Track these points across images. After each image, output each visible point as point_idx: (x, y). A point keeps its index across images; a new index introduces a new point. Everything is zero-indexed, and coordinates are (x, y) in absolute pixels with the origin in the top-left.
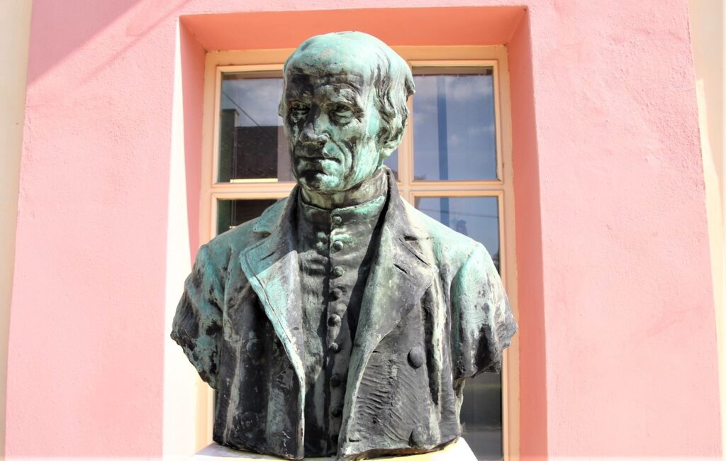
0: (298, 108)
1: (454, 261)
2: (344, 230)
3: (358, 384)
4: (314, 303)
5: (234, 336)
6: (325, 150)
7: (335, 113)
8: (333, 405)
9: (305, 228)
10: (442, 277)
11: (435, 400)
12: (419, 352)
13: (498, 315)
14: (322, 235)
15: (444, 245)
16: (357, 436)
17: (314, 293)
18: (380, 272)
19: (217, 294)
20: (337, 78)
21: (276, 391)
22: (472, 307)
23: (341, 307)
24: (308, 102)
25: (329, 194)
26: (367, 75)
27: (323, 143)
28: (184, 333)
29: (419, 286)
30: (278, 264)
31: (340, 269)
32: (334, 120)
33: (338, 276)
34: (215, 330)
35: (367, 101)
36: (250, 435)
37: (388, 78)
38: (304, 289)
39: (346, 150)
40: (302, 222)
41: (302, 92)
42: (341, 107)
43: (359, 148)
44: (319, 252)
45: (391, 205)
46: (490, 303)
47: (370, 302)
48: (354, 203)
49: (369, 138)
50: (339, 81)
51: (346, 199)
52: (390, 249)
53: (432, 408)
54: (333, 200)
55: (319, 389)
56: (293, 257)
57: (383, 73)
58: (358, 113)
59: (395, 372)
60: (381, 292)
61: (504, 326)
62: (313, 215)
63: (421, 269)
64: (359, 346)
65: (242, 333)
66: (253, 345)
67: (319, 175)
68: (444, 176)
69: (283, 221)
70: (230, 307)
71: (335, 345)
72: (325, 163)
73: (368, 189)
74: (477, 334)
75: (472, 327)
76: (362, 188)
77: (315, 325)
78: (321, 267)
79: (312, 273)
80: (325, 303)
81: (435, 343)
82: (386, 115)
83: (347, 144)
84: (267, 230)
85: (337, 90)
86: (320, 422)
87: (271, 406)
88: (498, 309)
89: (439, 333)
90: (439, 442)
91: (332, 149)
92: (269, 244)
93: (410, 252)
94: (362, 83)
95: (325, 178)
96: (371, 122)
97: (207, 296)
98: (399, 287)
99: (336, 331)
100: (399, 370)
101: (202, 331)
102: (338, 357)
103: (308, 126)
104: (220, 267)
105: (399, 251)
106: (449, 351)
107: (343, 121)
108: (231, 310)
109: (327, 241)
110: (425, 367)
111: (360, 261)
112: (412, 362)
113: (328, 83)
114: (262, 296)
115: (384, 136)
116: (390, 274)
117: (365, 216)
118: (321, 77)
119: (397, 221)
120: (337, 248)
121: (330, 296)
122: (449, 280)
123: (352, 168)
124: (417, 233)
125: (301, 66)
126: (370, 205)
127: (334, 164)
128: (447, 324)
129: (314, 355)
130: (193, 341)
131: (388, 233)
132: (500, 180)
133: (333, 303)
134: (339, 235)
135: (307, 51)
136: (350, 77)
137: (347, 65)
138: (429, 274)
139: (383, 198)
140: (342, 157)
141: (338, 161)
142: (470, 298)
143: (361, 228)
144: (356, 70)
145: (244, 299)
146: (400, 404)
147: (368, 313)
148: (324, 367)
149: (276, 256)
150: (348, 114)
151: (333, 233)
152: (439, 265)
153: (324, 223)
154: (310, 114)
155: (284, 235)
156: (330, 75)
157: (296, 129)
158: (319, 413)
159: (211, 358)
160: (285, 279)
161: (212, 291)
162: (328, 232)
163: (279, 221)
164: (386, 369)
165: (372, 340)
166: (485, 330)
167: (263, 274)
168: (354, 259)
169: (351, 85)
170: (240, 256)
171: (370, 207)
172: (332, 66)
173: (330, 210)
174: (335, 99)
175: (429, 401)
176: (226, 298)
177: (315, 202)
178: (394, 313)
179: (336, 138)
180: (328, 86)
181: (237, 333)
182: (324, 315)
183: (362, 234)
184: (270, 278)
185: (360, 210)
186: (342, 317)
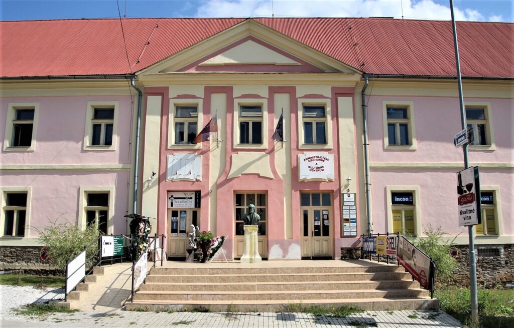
3: (252, 221)
7: (251, 209)
18: (253, 216)
29: (255, 217)
34: (245, 219)
35: (253, 209)
39: (252, 211)
47: (253, 218)
48: (252, 213)
78: (250, 216)
110: (255, 221)
131: (254, 214)
142: (258, 218)
148: (250, 221)
153: (250, 214)
186: (251, 218)
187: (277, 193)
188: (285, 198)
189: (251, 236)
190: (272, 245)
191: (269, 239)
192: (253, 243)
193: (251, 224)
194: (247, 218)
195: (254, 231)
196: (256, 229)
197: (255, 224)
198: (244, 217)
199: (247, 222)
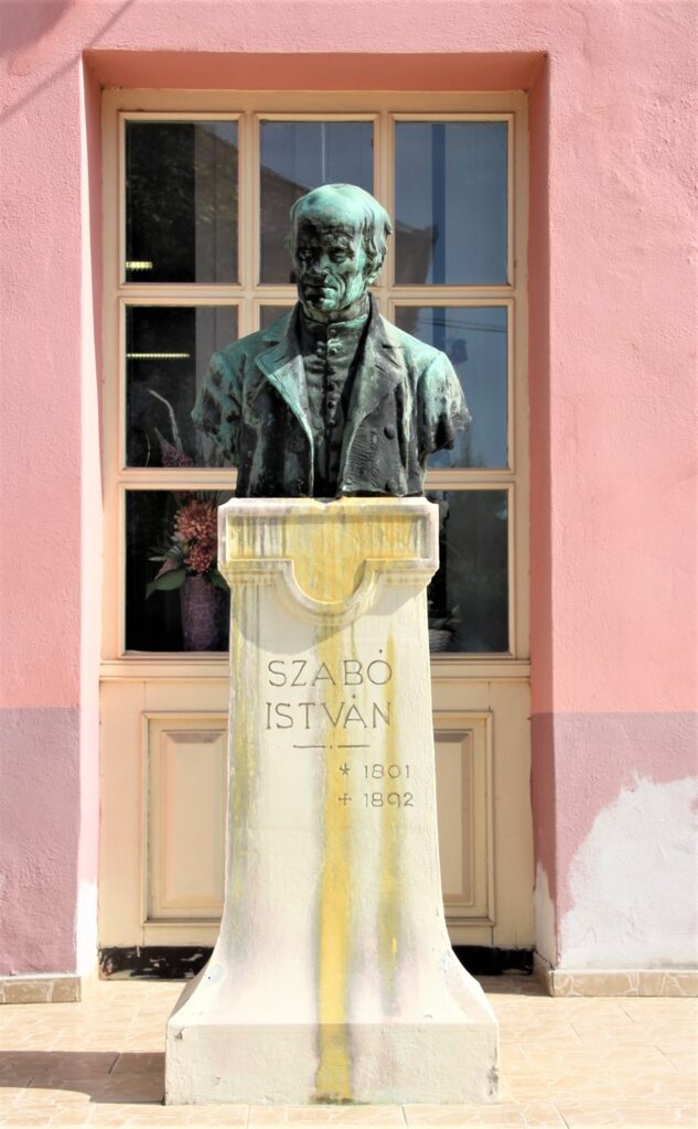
0: (305, 248)
1: (420, 365)
2: (337, 340)
3: (351, 444)
4: (316, 393)
5: (254, 420)
6: (326, 281)
7: (334, 254)
8: (332, 462)
9: (307, 338)
10: (411, 376)
11: (404, 464)
12: (392, 427)
13: (454, 406)
14: (321, 343)
15: (413, 353)
16: (349, 481)
17: (316, 386)
18: (365, 370)
19: (235, 391)
20: (337, 229)
21: (291, 454)
22: (433, 399)
23: (337, 395)
24: (315, 245)
25: (327, 313)
26: (357, 226)
27: (325, 276)
28: (209, 421)
29: (393, 380)
30: (289, 365)
31: (335, 368)
32: (333, 259)
33: (333, 373)
34: (235, 419)
35: (357, 246)
36: (272, 487)
37: (372, 227)
38: (309, 383)
39: (341, 281)
40: (305, 334)
41: (311, 238)
42: (338, 250)
43: (351, 279)
44: (319, 356)
45: (373, 322)
46: (447, 397)
47: (358, 391)
48: (345, 319)
49: (358, 272)
50: (338, 231)
51: (339, 316)
52: (372, 354)
53: (402, 469)
54: (329, 317)
55: (322, 452)
56: (299, 360)
57: (368, 224)
58: (351, 254)
59: (375, 440)
60: (365, 384)
61: (458, 416)
62: (314, 328)
63: (394, 369)
64: (350, 420)
65: (262, 416)
66: (273, 423)
67: (322, 299)
68: (439, 278)
69: (289, 332)
70: (249, 398)
71: (333, 421)
72: (327, 290)
73: (356, 309)
74: (436, 420)
75: (433, 413)
76: (351, 309)
77: (318, 408)
78: (321, 367)
79: (314, 371)
80: (325, 392)
81: (404, 423)
82: (370, 255)
83: (342, 277)
84: (275, 339)
85: (336, 238)
86: (323, 475)
87: (288, 465)
88: (454, 403)
89: (407, 416)
90: (406, 493)
91: (331, 280)
92: (279, 350)
93: (386, 357)
94: (354, 232)
95: (326, 301)
96: (360, 259)
97: (227, 392)
98: (378, 381)
99: (333, 412)
100: (378, 438)
101: (223, 419)
102: (335, 430)
103: (314, 262)
104: (237, 369)
105: (378, 356)
106: (415, 431)
107: (340, 260)
108: (251, 402)
109: (325, 348)
110: (396, 440)
111: (350, 363)
112: (388, 435)
113: (330, 233)
114: (279, 387)
115: (368, 269)
116: (371, 372)
117: (353, 330)
118: (325, 228)
119: (377, 333)
120: (333, 353)
121: (328, 387)
122: (416, 379)
123: (345, 294)
124: (392, 343)
125: (310, 218)
126: (357, 321)
127: (332, 291)
128: (413, 412)
129: (317, 429)
130: (217, 426)
131: (371, 343)
132: (509, 285)
133: (330, 393)
134: (334, 344)
135: (314, 207)
136: (346, 229)
137: (344, 220)
138: (400, 373)
139: (366, 316)
140: (339, 286)
141: (335, 288)
142: (432, 391)
143: (350, 339)
144: (350, 223)
145: (261, 391)
146: (379, 461)
147: (357, 397)
148: (325, 437)
149: (286, 359)
150: (343, 254)
151: (330, 341)
152: (408, 367)
153: (322, 333)
154: (315, 256)
155: (292, 343)
156: (331, 227)
157: (304, 263)
158: (322, 468)
159: (232, 440)
160: (295, 375)
161: (231, 387)
162: (326, 341)
163: (285, 333)
164: (369, 438)
165: (360, 416)
166: (443, 417)
167: (279, 372)
168: (346, 361)
169: (346, 234)
170: (256, 359)
171: (357, 323)
172: (333, 221)
173: (326, 325)
174: (334, 245)
175: (399, 464)
176: (245, 392)
177: (315, 318)
178: (375, 400)
179: (334, 272)
180: (330, 236)
181: (257, 416)
182: (324, 401)
183: (350, 343)
184: (284, 374)
185: (350, 324)
186: (337, 402)
187: (663, 98)
189: (326, 674)
190: (601, 794)
192: (365, 785)
193: (327, 489)
194: (275, 401)
195: (370, 593)
196: (411, 566)
197: (388, 492)
198: (228, 378)
199: (274, 462)
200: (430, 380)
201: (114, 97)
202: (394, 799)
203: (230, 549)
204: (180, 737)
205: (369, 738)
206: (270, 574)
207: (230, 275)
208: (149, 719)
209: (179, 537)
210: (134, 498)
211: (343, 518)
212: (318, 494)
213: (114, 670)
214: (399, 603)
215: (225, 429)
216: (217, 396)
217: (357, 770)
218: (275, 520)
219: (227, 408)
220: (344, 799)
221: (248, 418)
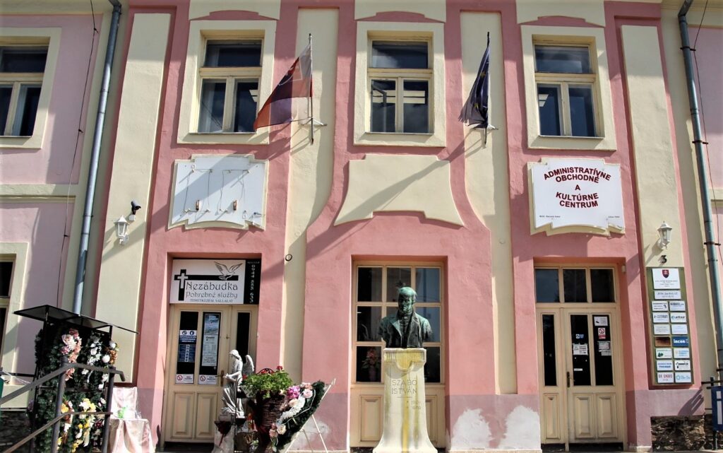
0: (400, 299)
1: (422, 322)
3: (409, 337)
4: (402, 327)
7: (406, 301)
8: (405, 341)
9: (400, 317)
12: (417, 334)
13: (429, 330)
14: (403, 318)
15: (421, 319)
16: (409, 345)
18: (411, 323)
19: (386, 327)
20: (406, 296)
21: (397, 339)
22: (425, 329)
23: (406, 328)
26: (410, 295)
29: (417, 325)
30: (396, 322)
33: (405, 323)
34: (386, 332)
35: (410, 299)
36: (393, 346)
38: (401, 325)
39: (407, 306)
40: (400, 315)
41: (402, 297)
43: (409, 305)
44: (403, 320)
46: (428, 328)
47: (410, 327)
48: (408, 313)
52: (413, 320)
53: (419, 342)
54: (405, 312)
55: (403, 339)
56: (399, 321)
57: (412, 295)
59: (414, 337)
60: (412, 326)
61: (430, 332)
63: (417, 323)
64: (409, 333)
66: (393, 333)
68: (425, 301)
69: (396, 315)
71: (405, 333)
74: (425, 333)
75: (425, 331)
76: (409, 311)
77: (402, 330)
79: (402, 323)
81: (419, 334)
82: (413, 301)
84: (394, 317)
86: (403, 343)
87: (396, 341)
90: (420, 347)
91: (405, 306)
92: (394, 319)
93: (416, 320)
95: (404, 310)
96: (411, 301)
98: (414, 325)
99: (405, 331)
101: (384, 332)
102: (406, 335)
106: (421, 335)
108: (389, 329)
110: (418, 337)
111: (409, 321)
112: (416, 336)
115: (412, 304)
116: (413, 323)
117: (409, 315)
118: (404, 296)
119: (414, 316)
120: (405, 320)
121: (404, 326)
122: (422, 325)
123: (408, 308)
124: (417, 318)
125: (402, 293)
126: (410, 313)
127: (405, 308)
128: (421, 331)
129: (402, 334)
131: (413, 318)
132: (440, 302)
134: (405, 318)
135: (402, 291)
137: (408, 294)
138: (419, 323)
139: (412, 312)
142: (425, 327)
145: (391, 327)
146: (414, 341)
148: (404, 336)
149: (396, 320)
150: (408, 301)
153: (403, 315)
154: (402, 301)
155: (397, 317)
157: (400, 302)
159: (385, 336)
160: (398, 324)
164: (412, 336)
165: (411, 332)
166: (427, 332)
167: (394, 323)
169: (408, 297)
170: (390, 321)
172: (406, 294)
174: (406, 299)
176: (388, 327)
177: (402, 313)
178: (414, 329)
179: (406, 304)
181: (390, 332)
182: (404, 329)
183: (409, 318)
184: (396, 324)
186: (406, 329)
187: (472, 266)
188: (493, 280)
189: (404, 383)
190: (460, 413)
191: (452, 392)
192: (411, 405)
193: (404, 346)
194: (394, 329)
195: (412, 367)
196: (420, 362)
197: (416, 347)
198: (384, 324)
199: (394, 340)
200: (424, 325)
201: (356, 262)
202: (417, 408)
203: (385, 357)
204: (368, 401)
205: (412, 395)
206: (393, 363)
207: (380, 300)
208: (361, 396)
209: (368, 357)
210: (359, 348)
211: (407, 352)
212: (402, 347)
213: (353, 386)
214: (418, 369)
215: (384, 334)
216: (382, 328)
217: (410, 402)
218: (394, 352)
219: (384, 330)
220: (408, 407)
221: (388, 332)
